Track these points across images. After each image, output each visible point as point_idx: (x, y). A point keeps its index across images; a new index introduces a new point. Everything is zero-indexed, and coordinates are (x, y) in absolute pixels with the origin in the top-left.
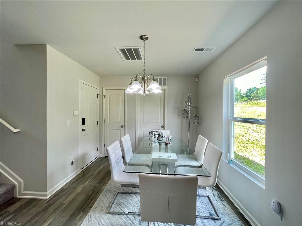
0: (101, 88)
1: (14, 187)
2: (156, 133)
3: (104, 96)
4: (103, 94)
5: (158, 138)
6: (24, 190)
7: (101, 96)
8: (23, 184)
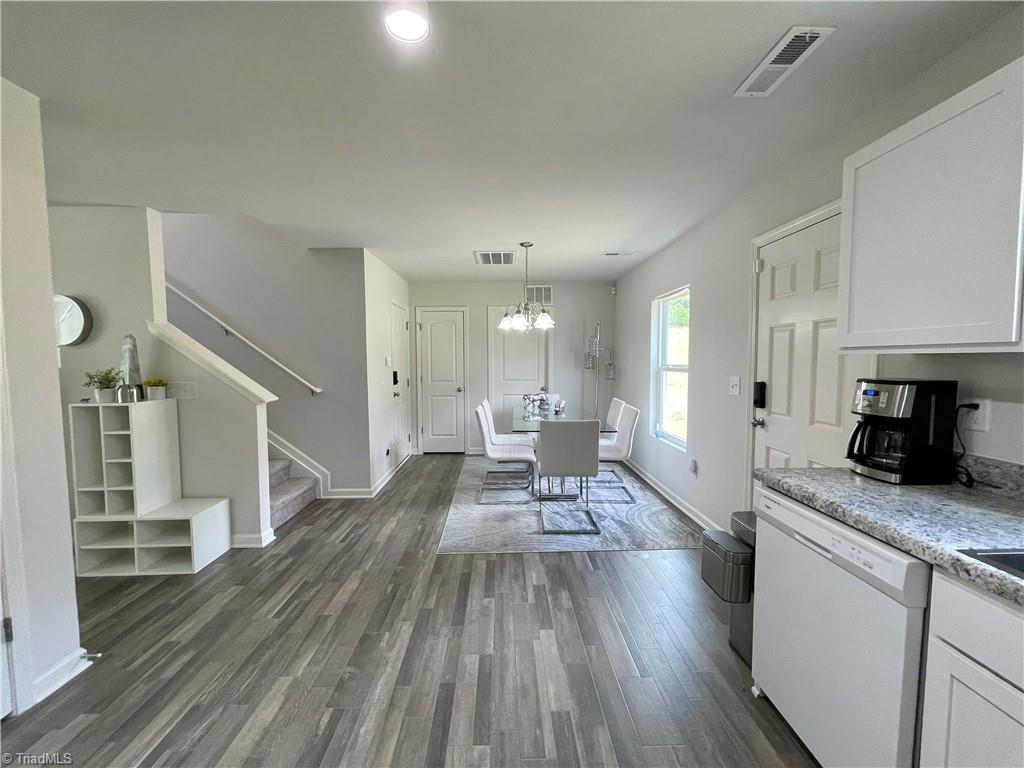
0: (413, 308)
1: (317, 481)
2: (536, 398)
3: (418, 326)
4: (418, 321)
5: (539, 407)
6: (332, 488)
7: (412, 327)
8: (329, 478)
